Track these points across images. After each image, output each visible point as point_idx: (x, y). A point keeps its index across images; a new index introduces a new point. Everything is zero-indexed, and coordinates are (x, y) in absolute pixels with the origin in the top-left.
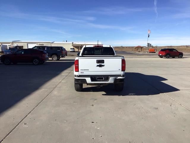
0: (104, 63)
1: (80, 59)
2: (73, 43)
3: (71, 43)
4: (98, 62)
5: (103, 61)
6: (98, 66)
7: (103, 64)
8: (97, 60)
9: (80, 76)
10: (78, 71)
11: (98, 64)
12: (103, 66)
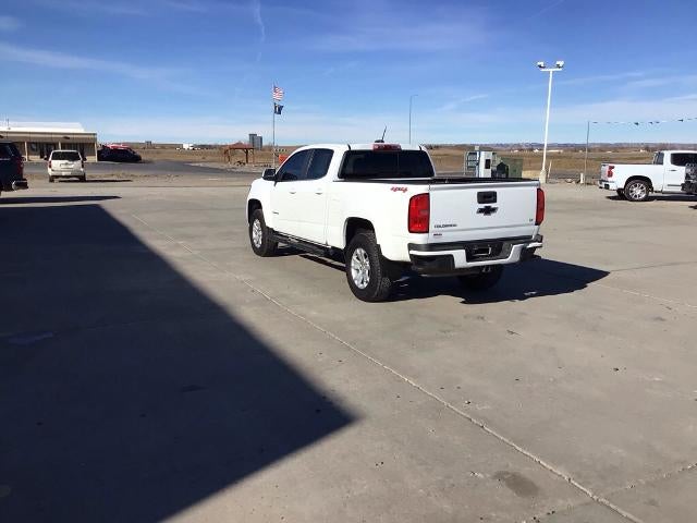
0: (495, 201)
1: (436, 189)
4: (483, 197)
5: (495, 194)
6: (481, 211)
7: (493, 205)
8: (479, 194)
9: (431, 247)
10: (428, 232)
11: (483, 206)
12: (494, 210)
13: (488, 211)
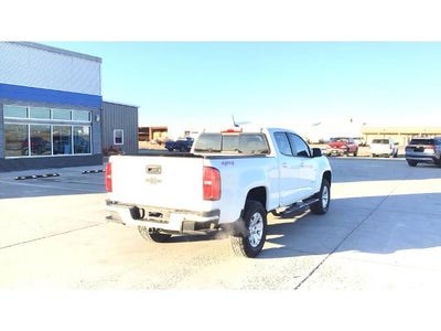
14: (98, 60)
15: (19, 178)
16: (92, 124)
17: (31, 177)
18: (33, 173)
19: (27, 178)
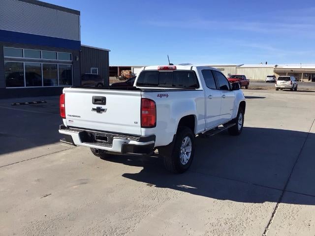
0: (104, 103)
2: (276, 66)
3: (273, 66)
4: (96, 100)
5: (105, 99)
6: (94, 109)
7: (103, 107)
8: (93, 97)
10: (66, 118)
11: (95, 106)
12: (103, 110)
13: (99, 110)
14: (78, 13)
15: (15, 104)
16: (72, 63)
17: (24, 104)
18: (26, 101)
19: (21, 104)
